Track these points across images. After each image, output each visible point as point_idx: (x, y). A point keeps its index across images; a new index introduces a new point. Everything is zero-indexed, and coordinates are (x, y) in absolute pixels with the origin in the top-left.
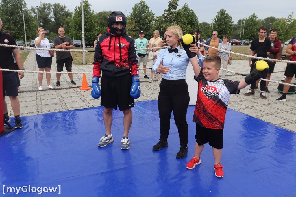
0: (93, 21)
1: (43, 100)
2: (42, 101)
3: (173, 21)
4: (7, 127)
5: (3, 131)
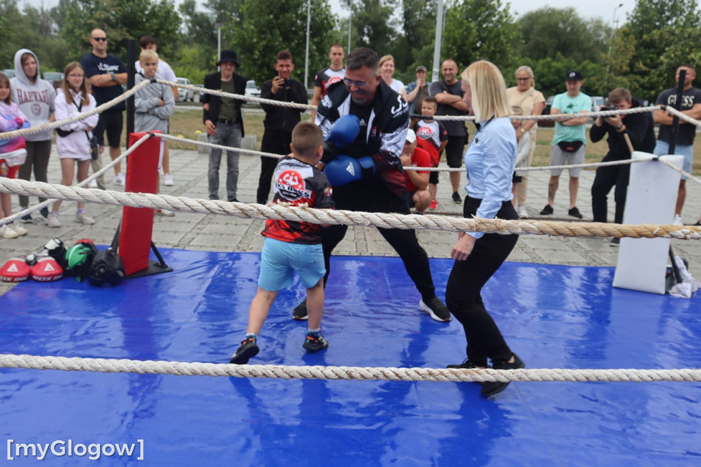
4: (157, 264)
5: (147, 268)
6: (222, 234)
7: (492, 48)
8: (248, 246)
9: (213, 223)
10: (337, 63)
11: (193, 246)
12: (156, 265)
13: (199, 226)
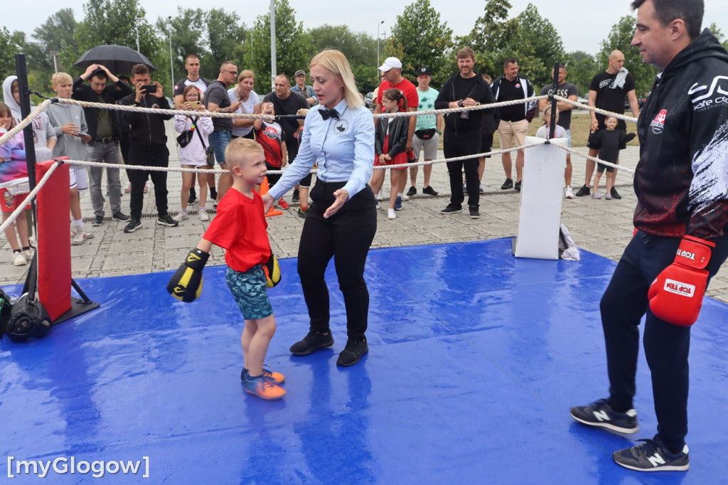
0: (300, 49)
1: (170, 237)
2: (167, 240)
3: (497, 47)
4: (81, 301)
5: (70, 309)
6: (131, 253)
7: (294, 58)
8: (164, 262)
9: (115, 241)
10: (194, 75)
11: (107, 270)
12: (79, 302)
13: (103, 246)
